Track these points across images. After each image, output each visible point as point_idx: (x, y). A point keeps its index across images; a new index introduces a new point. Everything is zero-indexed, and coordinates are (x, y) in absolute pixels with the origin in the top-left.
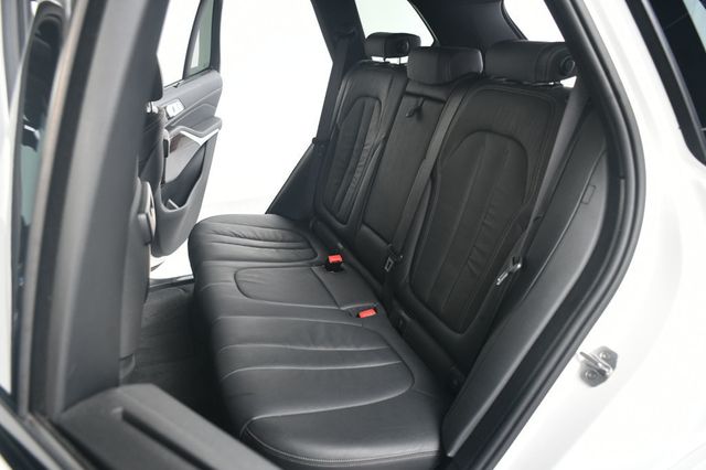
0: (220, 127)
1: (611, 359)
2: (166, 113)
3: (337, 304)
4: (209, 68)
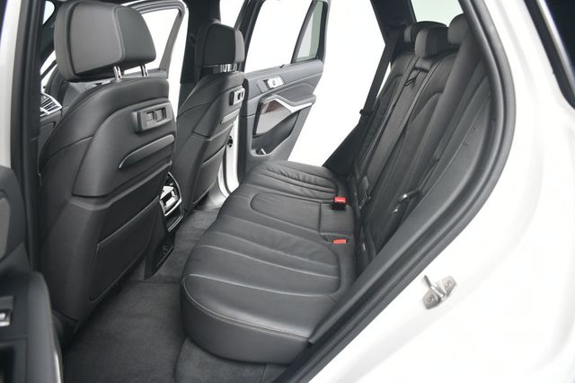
0: (313, 102)
1: (450, 287)
2: (267, 84)
3: (319, 230)
4: (315, 59)
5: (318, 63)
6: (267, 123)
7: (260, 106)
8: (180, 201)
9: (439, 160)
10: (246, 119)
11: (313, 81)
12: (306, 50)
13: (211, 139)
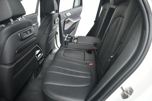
2: (66, 15)
3: (84, 61)
4: (80, 6)
5: (81, 7)
6: (67, 27)
7: (65, 22)
8: (43, 54)
9: (123, 42)
10: (61, 26)
11: (80, 12)
12: (77, 4)
13: (50, 35)
